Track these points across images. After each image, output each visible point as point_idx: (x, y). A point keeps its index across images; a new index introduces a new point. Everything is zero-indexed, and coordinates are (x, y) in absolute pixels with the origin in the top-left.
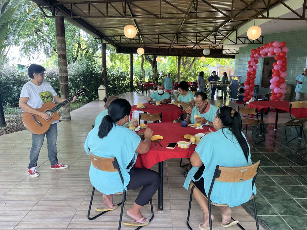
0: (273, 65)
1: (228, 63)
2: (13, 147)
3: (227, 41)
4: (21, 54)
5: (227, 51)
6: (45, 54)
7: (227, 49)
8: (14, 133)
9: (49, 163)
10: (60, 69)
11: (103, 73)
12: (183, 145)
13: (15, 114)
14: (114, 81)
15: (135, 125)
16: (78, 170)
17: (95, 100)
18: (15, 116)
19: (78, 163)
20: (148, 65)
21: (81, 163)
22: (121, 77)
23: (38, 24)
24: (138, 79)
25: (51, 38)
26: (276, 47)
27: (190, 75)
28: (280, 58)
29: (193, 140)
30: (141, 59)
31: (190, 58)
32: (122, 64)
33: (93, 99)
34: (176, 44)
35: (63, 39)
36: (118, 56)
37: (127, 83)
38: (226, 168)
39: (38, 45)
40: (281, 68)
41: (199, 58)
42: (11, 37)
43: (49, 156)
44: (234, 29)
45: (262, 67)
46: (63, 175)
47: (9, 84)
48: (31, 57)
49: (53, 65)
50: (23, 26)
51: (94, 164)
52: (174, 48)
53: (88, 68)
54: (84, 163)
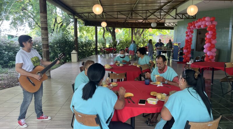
0: (206, 35)
1: (168, 33)
2: (5, 101)
3: (168, 17)
4: (11, 27)
5: (168, 24)
6: (29, 26)
7: (168, 22)
8: (5, 89)
9: (35, 115)
10: (43, 38)
11: (75, 41)
12: (152, 101)
13: (6, 74)
14: (83, 46)
15: (107, 84)
16: (59, 120)
17: (68, 61)
18: (6, 75)
19: (59, 114)
20: (108, 35)
21: (62, 114)
22: (88, 44)
23: (24, 4)
24: (101, 46)
25: (34, 15)
26: (207, 21)
27: (140, 42)
28: (211, 29)
29: (160, 97)
30: (102, 30)
31: (140, 29)
32: (88, 34)
33: (67, 61)
34: (130, 19)
35: (45, 15)
36: (85, 28)
37: (93, 48)
38: (195, 123)
39: (24, 20)
40: (212, 37)
41: (147, 29)
42: (3, 14)
43: (36, 110)
44: (174, 8)
45: (196, 36)
46: (47, 125)
47: (2, 50)
48: (18, 29)
49: (35, 35)
50: (13, 6)
51: (77, 119)
52: (129, 22)
53: (63, 37)
54: (64, 114)
